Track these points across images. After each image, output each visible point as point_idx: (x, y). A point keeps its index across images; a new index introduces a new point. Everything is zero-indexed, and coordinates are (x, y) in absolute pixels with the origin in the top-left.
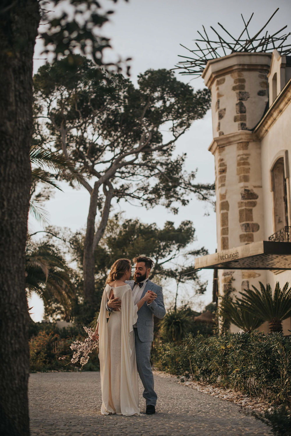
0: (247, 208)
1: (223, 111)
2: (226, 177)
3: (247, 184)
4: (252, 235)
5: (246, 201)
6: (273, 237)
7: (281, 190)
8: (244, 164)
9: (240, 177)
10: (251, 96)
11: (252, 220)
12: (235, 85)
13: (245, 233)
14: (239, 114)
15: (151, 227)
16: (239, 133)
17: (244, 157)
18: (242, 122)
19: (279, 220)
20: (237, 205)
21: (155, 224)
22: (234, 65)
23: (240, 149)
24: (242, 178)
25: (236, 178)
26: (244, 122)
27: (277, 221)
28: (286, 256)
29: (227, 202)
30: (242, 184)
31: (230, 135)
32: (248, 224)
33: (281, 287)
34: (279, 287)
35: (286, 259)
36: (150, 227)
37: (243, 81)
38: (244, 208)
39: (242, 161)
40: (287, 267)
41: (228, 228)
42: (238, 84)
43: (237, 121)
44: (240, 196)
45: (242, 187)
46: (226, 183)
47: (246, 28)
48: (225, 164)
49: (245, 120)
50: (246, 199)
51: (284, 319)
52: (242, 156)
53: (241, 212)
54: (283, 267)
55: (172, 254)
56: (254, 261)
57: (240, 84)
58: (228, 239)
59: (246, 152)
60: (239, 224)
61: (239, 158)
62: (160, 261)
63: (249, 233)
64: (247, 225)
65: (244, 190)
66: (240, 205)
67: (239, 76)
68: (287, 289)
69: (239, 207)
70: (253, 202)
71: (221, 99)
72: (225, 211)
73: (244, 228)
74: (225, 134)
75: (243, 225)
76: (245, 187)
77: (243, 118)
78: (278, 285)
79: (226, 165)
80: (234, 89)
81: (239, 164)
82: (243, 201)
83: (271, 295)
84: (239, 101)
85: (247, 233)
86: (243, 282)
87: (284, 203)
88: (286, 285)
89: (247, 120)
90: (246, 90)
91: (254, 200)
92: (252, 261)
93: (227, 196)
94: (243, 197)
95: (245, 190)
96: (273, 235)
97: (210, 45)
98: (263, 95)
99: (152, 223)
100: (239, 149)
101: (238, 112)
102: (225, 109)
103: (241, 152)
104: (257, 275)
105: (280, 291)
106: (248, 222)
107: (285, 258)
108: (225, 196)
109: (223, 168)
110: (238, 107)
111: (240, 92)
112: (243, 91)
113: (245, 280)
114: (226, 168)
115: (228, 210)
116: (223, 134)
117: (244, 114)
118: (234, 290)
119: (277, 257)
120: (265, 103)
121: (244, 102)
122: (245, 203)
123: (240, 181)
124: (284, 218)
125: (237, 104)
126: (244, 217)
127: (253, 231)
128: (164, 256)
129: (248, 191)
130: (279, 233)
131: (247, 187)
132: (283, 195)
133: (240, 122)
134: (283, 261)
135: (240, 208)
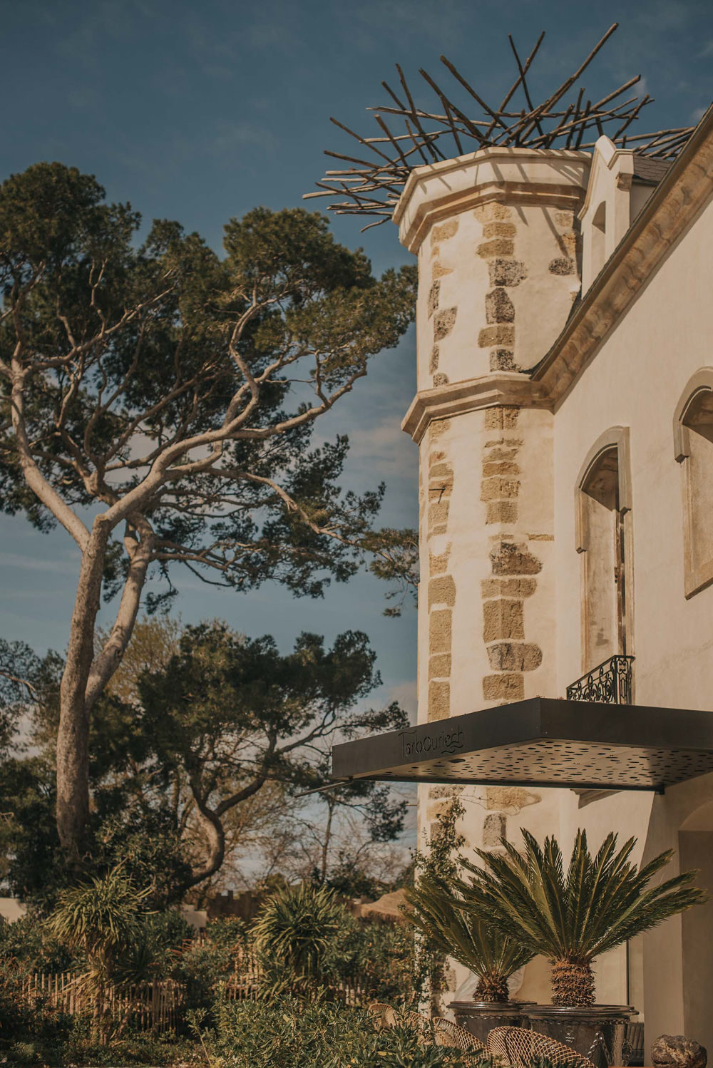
0: (509, 598)
1: (449, 314)
2: (451, 505)
3: (510, 528)
4: (521, 679)
5: (507, 578)
6: (580, 688)
7: (608, 546)
8: (504, 468)
9: (490, 507)
10: (529, 274)
11: (521, 634)
12: (485, 240)
13: (500, 673)
14: (496, 325)
15: (260, 649)
16: (491, 379)
17: (505, 448)
18: (502, 347)
19: (600, 636)
20: (478, 590)
21: (268, 639)
22: (485, 185)
23: (492, 427)
24: (494, 510)
25: (480, 510)
26: (508, 348)
27: (594, 640)
28: (613, 748)
29: (450, 578)
30: (497, 528)
31: (466, 385)
32: (509, 646)
33: (593, 850)
34: (584, 847)
35: (613, 759)
36: (255, 647)
37: (510, 230)
38: (498, 597)
39: (499, 462)
40: (616, 780)
41: (449, 656)
42: (494, 238)
43: (487, 345)
44: (489, 564)
45: (495, 538)
46: (451, 523)
47: (523, 79)
48: (449, 467)
49: (511, 342)
50: (505, 572)
51: (599, 953)
52: (498, 446)
53: (489, 610)
54: (606, 781)
55: (315, 723)
56: (513, 762)
57: (501, 238)
58: (448, 690)
59: (508, 434)
60: (483, 646)
61: (488, 451)
62: (281, 744)
63: (512, 672)
64: (505, 650)
65: (499, 546)
66: (488, 588)
67: (497, 214)
68: (610, 855)
69: (485, 596)
70: (525, 580)
71: (445, 281)
72: (441, 607)
73: (496, 656)
74: (451, 381)
75: (494, 648)
76: (505, 537)
77: (506, 337)
78: (582, 840)
79: (451, 472)
80: (483, 251)
81: (488, 470)
82: (495, 577)
83: (561, 875)
84: (495, 287)
85: (506, 672)
86: (489, 818)
87: (614, 586)
88: (605, 844)
89: (517, 342)
90: (518, 255)
91: (527, 577)
92: (508, 762)
93: (450, 563)
94: (497, 567)
95: (504, 546)
96: (579, 681)
97: (418, 125)
98: (564, 273)
99: (260, 636)
100: (489, 425)
101: (491, 319)
102: (454, 310)
103: (496, 435)
104: (530, 800)
105: (587, 860)
106: (510, 641)
107: (608, 753)
108: (445, 561)
109: (443, 479)
110: (492, 305)
111: (500, 262)
112: (507, 258)
113: (495, 812)
114: (452, 479)
115: (451, 602)
116: (446, 381)
117: (510, 325)
118: (462, 841)
119: (585, 750)
120: (571, 296)
121: (508, 290)
122: (503, 585)
123: (490, 520)
124: (615, 631)
125: (489, 296)
126: (499, 624)
127: (522, 669)
128: (290, 730)
129: (513, 548)
130: (596, 675)
131: (511, 537)
132: (613, 562)
133: (495, 348)
134: (604, 764)
135: (487, 599)
